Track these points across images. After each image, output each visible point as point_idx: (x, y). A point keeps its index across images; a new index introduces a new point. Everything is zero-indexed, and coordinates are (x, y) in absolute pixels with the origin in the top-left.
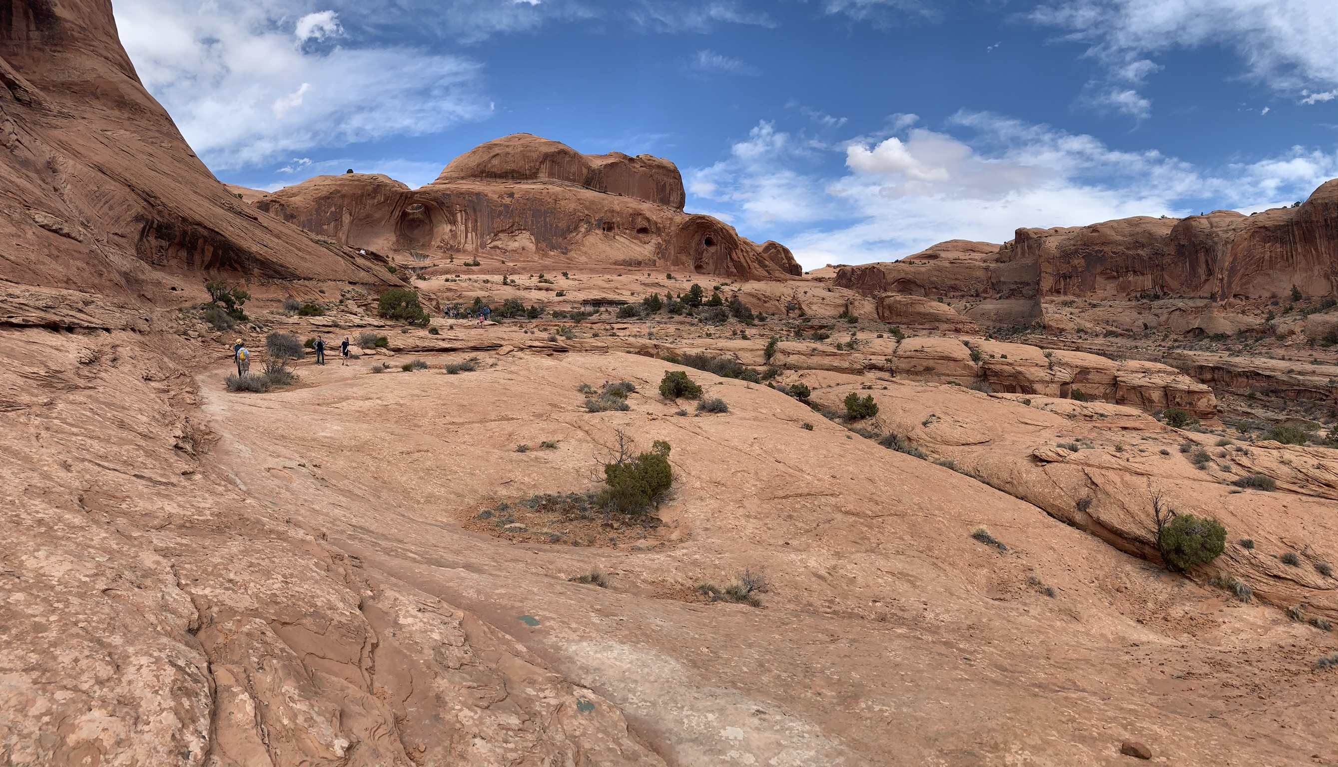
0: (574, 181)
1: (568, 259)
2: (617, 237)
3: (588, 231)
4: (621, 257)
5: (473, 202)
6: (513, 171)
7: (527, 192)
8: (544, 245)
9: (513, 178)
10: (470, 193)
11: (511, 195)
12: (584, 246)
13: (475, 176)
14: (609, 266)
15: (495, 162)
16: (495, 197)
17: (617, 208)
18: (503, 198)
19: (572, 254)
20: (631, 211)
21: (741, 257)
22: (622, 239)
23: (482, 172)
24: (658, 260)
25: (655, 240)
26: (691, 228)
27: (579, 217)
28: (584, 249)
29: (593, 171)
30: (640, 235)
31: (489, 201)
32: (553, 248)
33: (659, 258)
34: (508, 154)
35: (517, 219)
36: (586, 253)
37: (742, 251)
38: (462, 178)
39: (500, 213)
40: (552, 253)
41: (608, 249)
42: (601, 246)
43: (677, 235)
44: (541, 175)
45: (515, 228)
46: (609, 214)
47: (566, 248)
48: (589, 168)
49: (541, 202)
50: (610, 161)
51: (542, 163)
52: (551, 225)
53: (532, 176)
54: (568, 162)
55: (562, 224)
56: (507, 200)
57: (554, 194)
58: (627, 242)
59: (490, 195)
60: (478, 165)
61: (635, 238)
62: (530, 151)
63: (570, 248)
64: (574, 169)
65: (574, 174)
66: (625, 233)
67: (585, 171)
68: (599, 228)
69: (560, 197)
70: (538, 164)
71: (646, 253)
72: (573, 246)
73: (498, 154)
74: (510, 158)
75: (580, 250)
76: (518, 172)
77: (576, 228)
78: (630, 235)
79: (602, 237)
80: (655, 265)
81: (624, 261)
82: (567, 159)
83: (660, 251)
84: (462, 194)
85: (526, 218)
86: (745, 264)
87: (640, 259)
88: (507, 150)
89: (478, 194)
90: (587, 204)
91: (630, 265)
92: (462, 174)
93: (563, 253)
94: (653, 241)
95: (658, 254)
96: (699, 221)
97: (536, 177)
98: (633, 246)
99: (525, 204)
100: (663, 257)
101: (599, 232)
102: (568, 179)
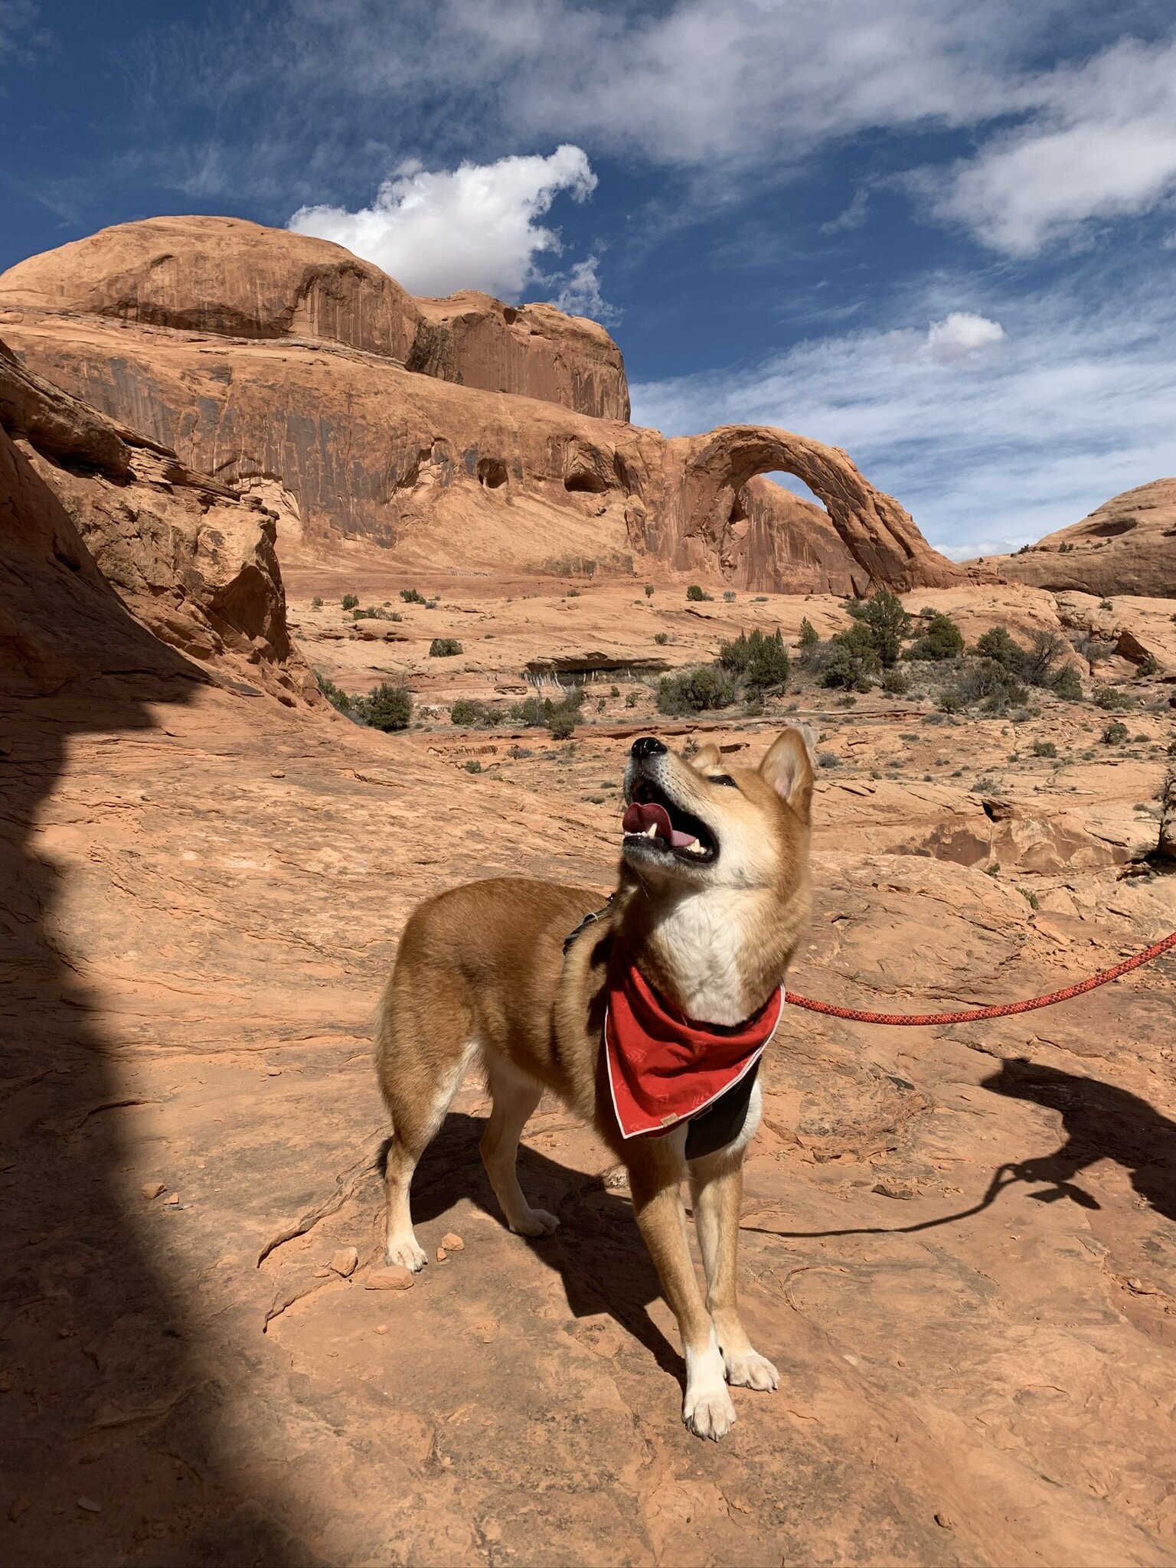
0: (385, 351)
1: (395, 558)
2: (517, 501)
3: (443, 485)
4: (541, 552)
5: (104, 384)
6: (220, 310)
7: (268, 366)
8: (324, 521)
9: (221, 330)
10: (94, 359)
11: (223, 373)
12: (438, 523)
13: (104, 312)
14: (513, 577)
15: (162, 277)
16: (175, 374)
17: (512, 423)
18: (194, 380)
19: (406, 546)
20: (548, 430)
21: (880, 526)
22: (532, 507)
23: (125, 304)
24: (636, 557)
25: (618, 503)
26: (717, 464)
27: (417, 442)
28: (440, 532)
29: (430, 330)
30: (575, 494)
31: (158, 386)
32: (351, 528)
33: (641, 552)
34: (200, 258)
35: (244, 443)
36: (445, 543)
37: (879, 509)
38: (64, 314)
39: (192, 424)
40: (349, 544)
41: (502, 531)
42: (481, 522)
43: (682, 484)
44: (298, 327)
45: (238, 468)
46: (491, 439)
47: (389, 529)
48: (420, 322)
49: (311, 398)
50: (463, 311)
51: (302, 292)
52: (342, 465)
53: (276, 329)
54: (368, 298)
55: (374, 462)
56: (211, 388)
57: (342, 377)
58: (547, 514)
59: (156, 367)
60: (112, 282)
61: (567, 502)
62: (265, 256)
63: (399, 528)
64: (383, 317)
65: (384, 334)
66: (537, 490)
67: (410, 328)
68: (470, 474)
69: (362, 386)
70: (290, 294)
71: (602, 538)
72: (409, 525)
73: (168, 257)
74: (208, 271)
75: (428, 535)
76: (234, 313)
77: (411, 478)
78: (551, 494)
79: (480, 498)
80: (630, 570)
81: (549, 562)
82: (365, 289)
83: (641, 532)
84: (68, 356)
85: (271, 442)
86: (894, 545)
87: (591, 555)
88: (199, 247)
89: (119, 363)
90: (435, 408)
91: (566, 572)
92: (62, 303)
93: (383, 544)
94: (615, 507)
95: (636, 540)
96: (739, 443)
97: (286, 333)
98: (563, 521)
99: (267, 403)
100: (652, 547)
101: (472, 484)
102: (369, 346)
